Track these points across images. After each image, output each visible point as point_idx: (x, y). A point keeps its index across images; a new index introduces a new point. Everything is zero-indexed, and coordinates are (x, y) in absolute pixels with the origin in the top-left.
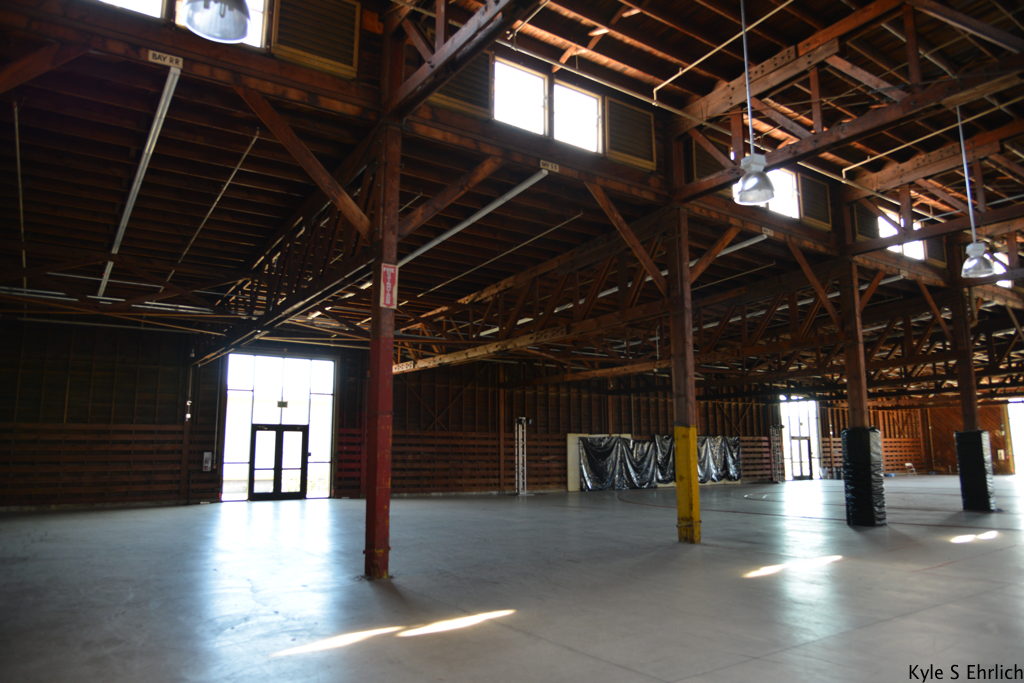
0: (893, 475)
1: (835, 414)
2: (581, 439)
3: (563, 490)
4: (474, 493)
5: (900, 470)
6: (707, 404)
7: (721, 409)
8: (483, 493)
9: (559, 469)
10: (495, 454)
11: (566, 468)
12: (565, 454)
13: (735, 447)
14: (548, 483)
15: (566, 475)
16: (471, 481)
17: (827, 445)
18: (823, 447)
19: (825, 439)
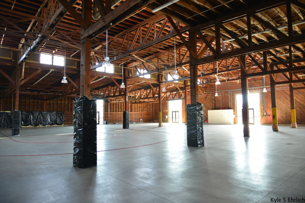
0: (134, 123)
5: (138, 121)
6: (50, 102)
7: (57, 104)
13: (61, 115)
17: (107, 114)
18: (105, 115)
19: (106, 112)
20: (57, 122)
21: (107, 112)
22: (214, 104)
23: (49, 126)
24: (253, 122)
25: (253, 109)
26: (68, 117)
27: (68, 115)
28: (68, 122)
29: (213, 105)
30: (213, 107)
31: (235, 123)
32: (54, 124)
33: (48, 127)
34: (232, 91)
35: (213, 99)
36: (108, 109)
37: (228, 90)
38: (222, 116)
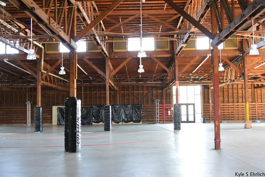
0: (259, 121)
2: (59, 107)
3: (51, 125)
4: (17, 125)
8: (20, 125)
9: (50, 117)
10: (25, 113)
11: (52, 117)
12: (52, 113)
14: (45, 122)
15: (52, 119)
16: (16, 121)
17: (207, 107)
18: (203, 108)
19: (206, 104)
20: (133, 119)
21: (208, 105)
23: (124, 123)
26: (148, 111)
27: (148, 109)
28: (149, 118)
32: (130, 121)
33: (122, 125)
36: (209, 98)
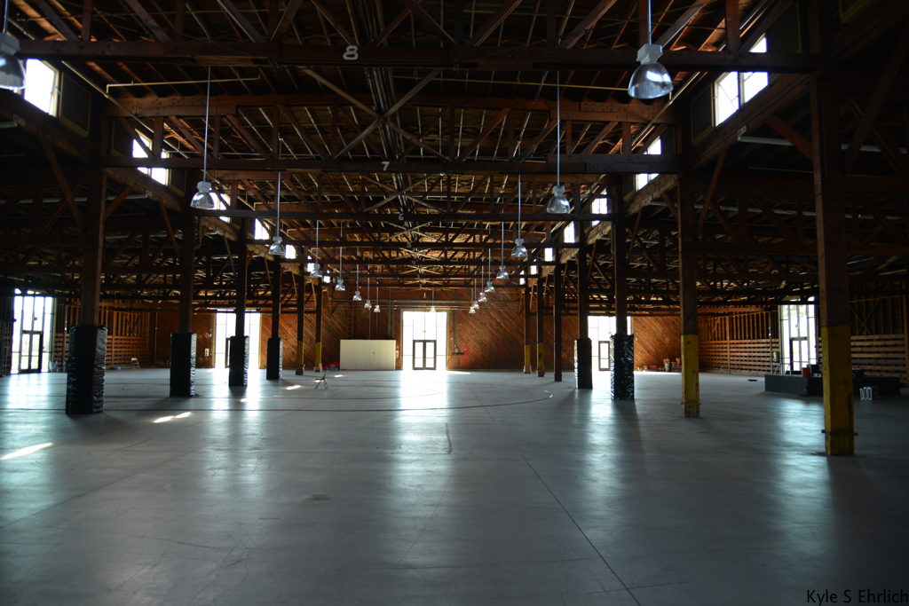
1: (72, 312)
5: (126, 364)
17: (60, 340)
18: (56, 342)
19: (58, 334)
21: (62, 335)
22: (352, 328)
24: (432, 366)
25: (435, 342)
29: (350, 329)
30: (350, 334)
31: (399, 367)
34: (396, 304)
35: (350, 316)
36: (64, 323)
37: (387, 301)
38: (374, 353)
